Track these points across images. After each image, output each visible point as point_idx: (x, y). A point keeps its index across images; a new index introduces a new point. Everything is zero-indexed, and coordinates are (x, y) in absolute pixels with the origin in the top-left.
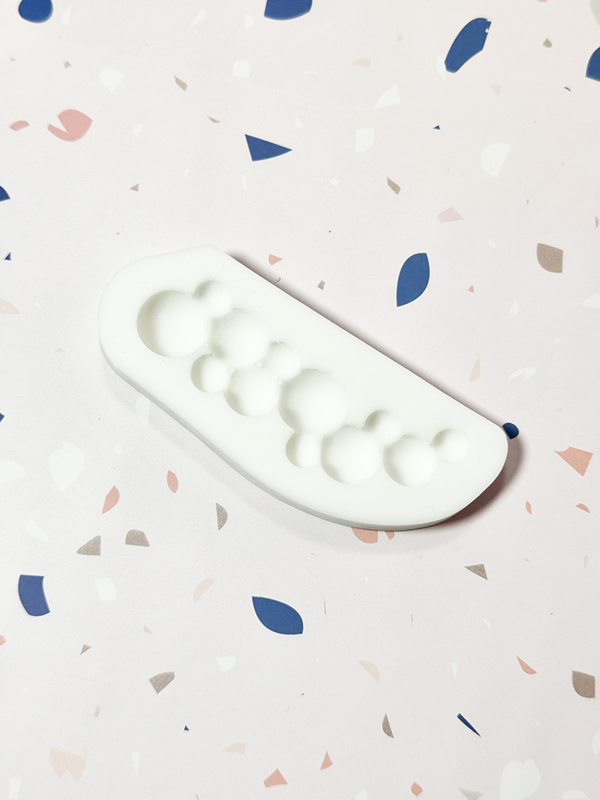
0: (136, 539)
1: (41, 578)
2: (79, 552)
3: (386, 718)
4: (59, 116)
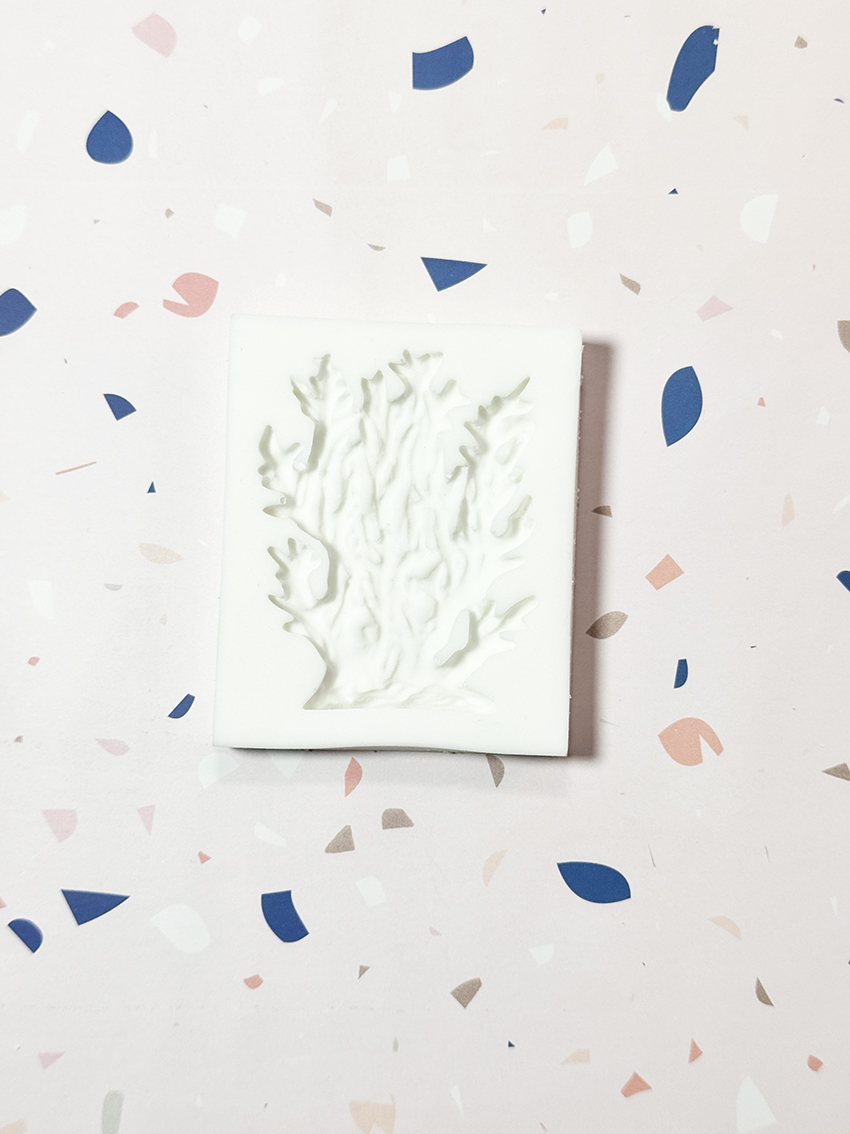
0: (395, 819)
1: (289, 893)
2: (327, 851)
3: (759, 983)
4: (175, 286)
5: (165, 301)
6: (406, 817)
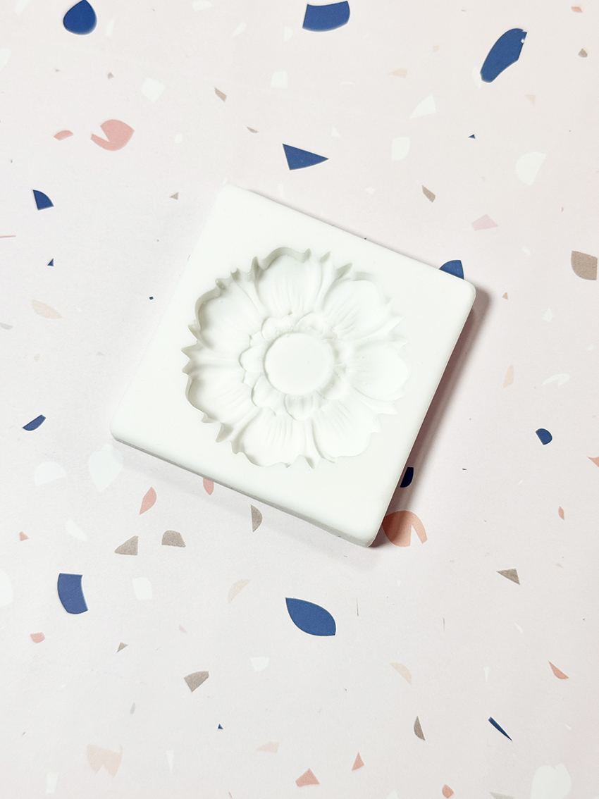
0: (172, 539)
1: (80, 576)
2: (117, 552)
3: (417, 719)
4: (101, 126)
5: (93, 135)
6: (182, 539)
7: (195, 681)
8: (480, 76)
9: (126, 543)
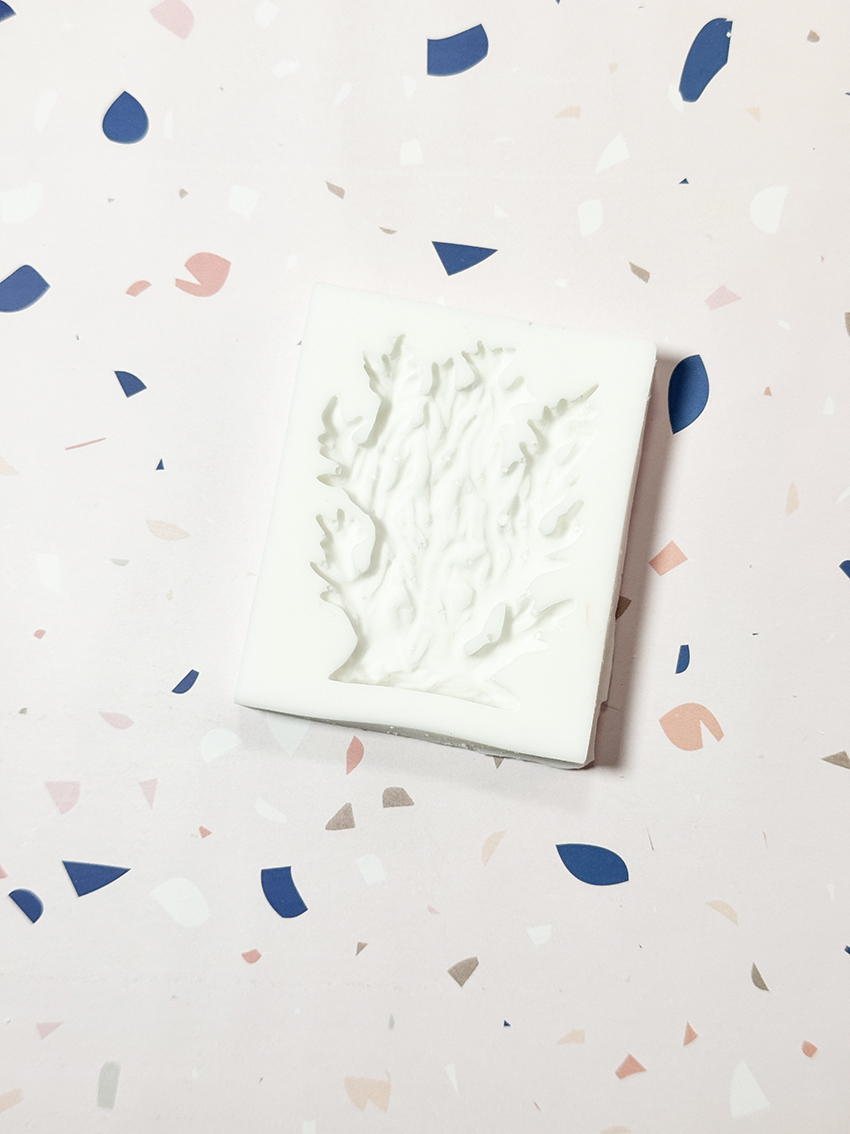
0: (396, 798)
1: (289, 869)
2: (327, 828)
3: (755, 968)
4: (187, 265)
5: (177, 280)
6: (407, 796)
7: (462, 972)
8: (679, 96)
9: (337, 815)
